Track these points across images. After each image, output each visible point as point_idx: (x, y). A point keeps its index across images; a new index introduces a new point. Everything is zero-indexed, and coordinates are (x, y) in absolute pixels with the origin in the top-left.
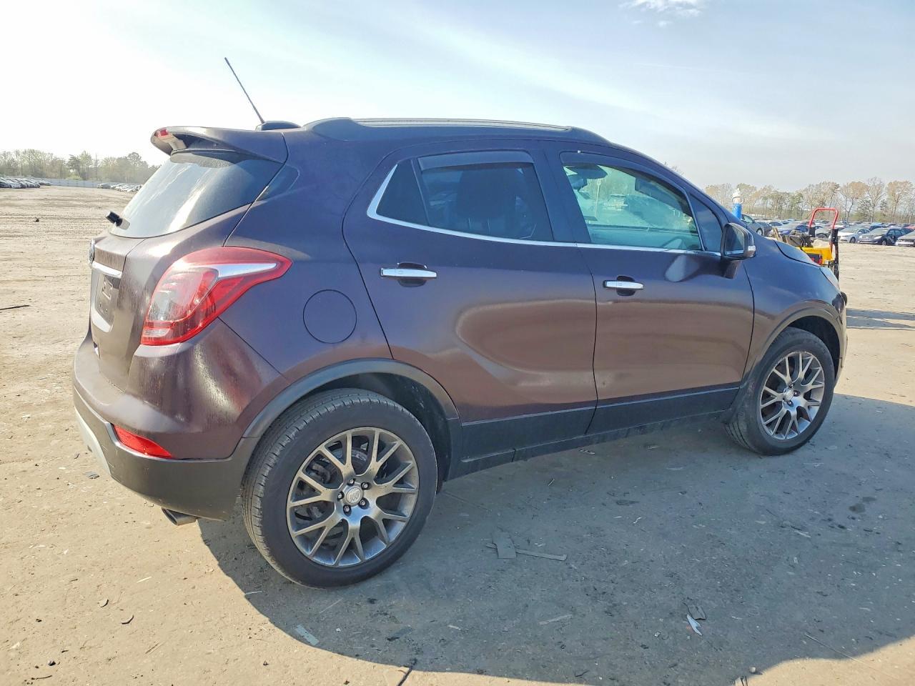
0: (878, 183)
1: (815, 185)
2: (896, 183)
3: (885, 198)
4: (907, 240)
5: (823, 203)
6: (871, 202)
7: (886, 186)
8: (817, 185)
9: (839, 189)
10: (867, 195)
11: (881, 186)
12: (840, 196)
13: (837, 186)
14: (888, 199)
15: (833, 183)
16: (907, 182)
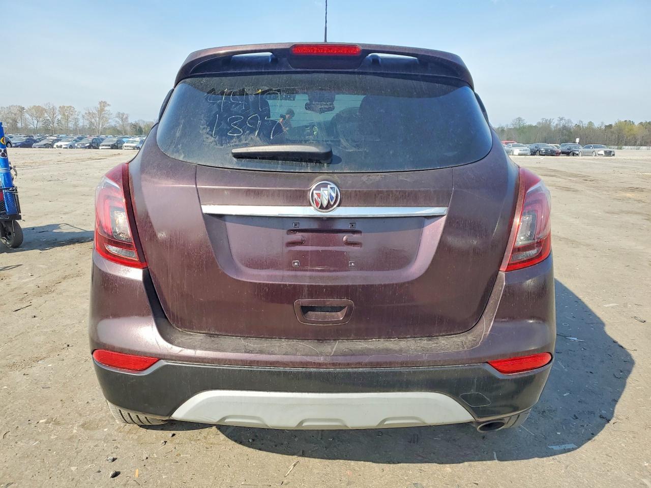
0: (51, 107)
1: (5, 107)
2: (64, 107)
3: (59, 117)
4: (106, 146)
5: (15, 121)
6: (50, 120)
7: (58, 109)
8: (7, 107)
9: (25, 111)
10: (46, 115)
11: (54, 109)
12: (27, 116)
13: (23, 109)
14: (61, 118)
15: (19, 106)
16: (71, 107)
